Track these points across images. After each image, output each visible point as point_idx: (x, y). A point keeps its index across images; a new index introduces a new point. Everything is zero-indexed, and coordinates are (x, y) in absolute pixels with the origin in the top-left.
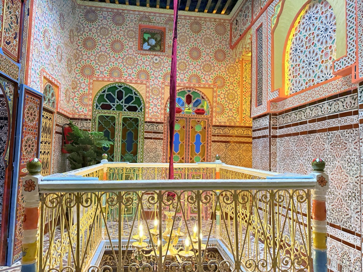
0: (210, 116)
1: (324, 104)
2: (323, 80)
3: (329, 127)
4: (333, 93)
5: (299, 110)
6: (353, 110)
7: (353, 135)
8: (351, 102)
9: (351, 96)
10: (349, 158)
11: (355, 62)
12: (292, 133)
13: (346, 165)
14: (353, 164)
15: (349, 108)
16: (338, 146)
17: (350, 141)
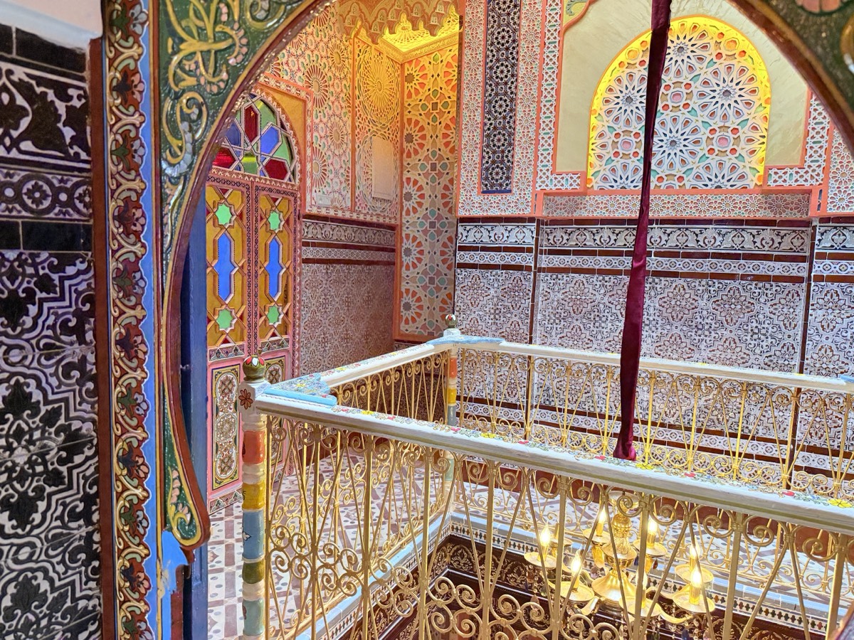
0: (299, 188)
1: (706, 229)
2: (710, 186)
3: (713, 271)
4: (733, 215)
5: (626, 226)
6: (775, 253)
7: (769, 292)
8: (773, 240)
9: (774, 230)
10: (756, 327)
11: (820, 184)
12: (597, 267)
13: (749, 338)
14: (763, 337)
15: (766, 248)
16: (733, 306)
17: (762, 300)
